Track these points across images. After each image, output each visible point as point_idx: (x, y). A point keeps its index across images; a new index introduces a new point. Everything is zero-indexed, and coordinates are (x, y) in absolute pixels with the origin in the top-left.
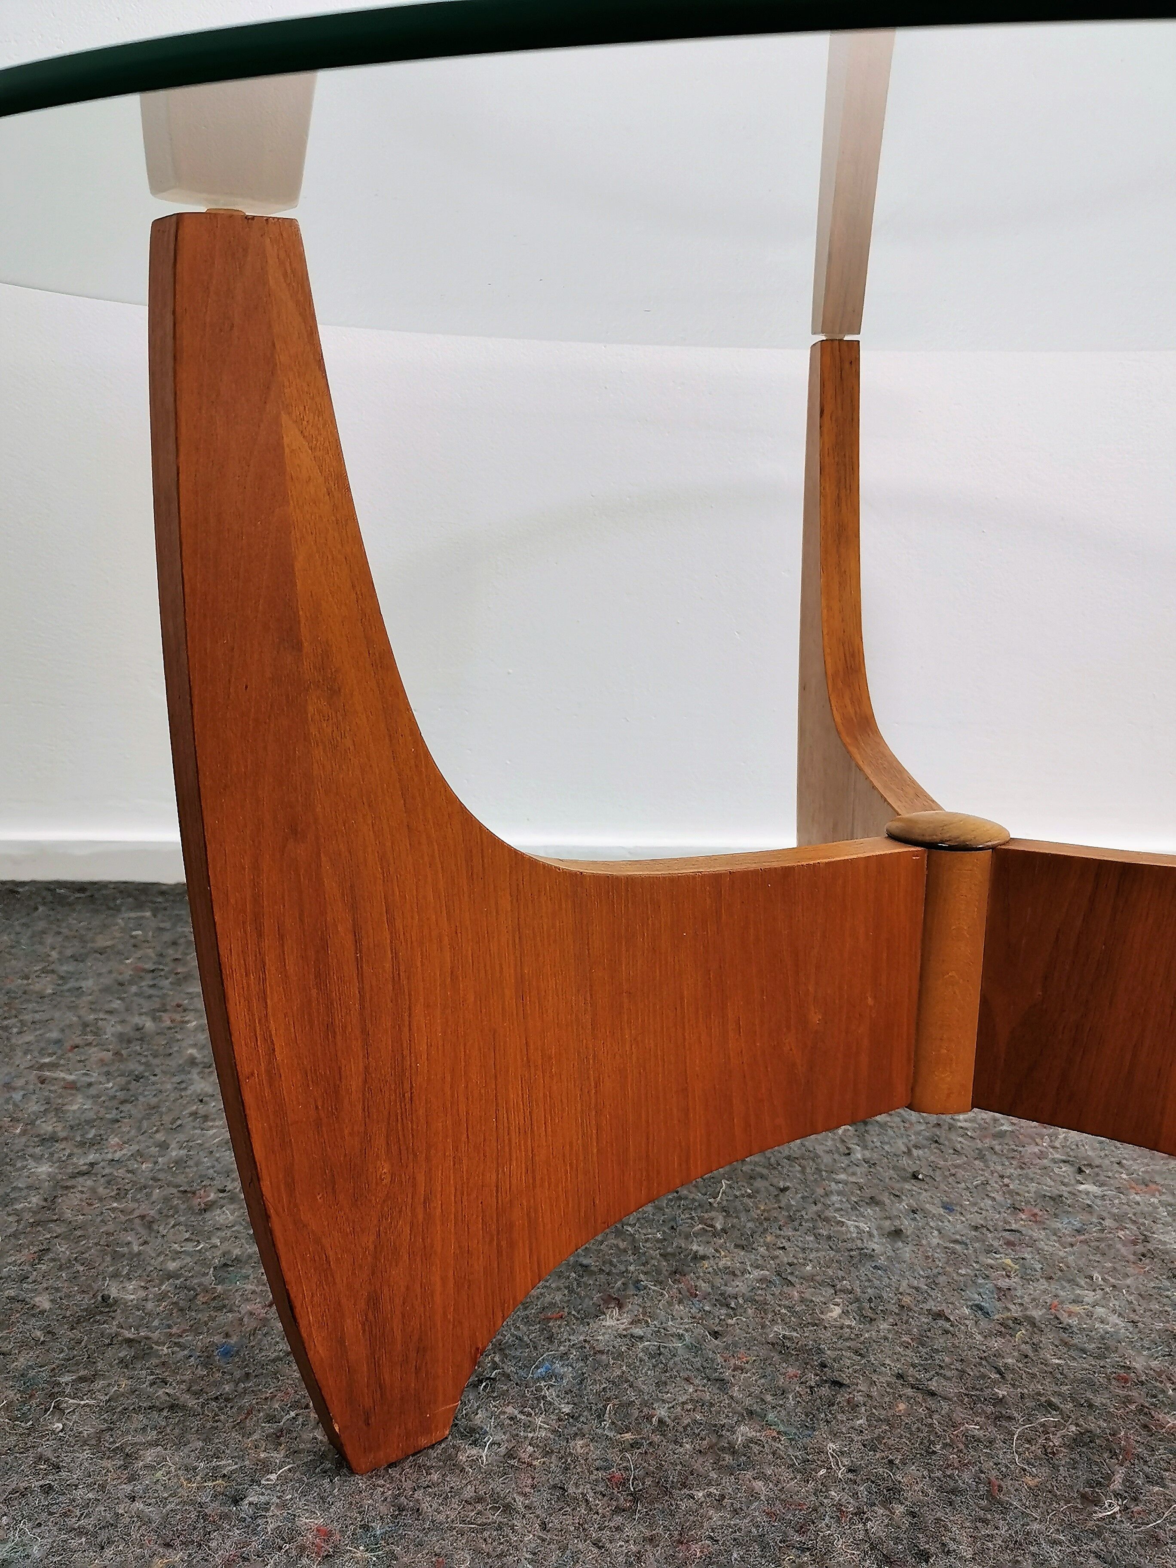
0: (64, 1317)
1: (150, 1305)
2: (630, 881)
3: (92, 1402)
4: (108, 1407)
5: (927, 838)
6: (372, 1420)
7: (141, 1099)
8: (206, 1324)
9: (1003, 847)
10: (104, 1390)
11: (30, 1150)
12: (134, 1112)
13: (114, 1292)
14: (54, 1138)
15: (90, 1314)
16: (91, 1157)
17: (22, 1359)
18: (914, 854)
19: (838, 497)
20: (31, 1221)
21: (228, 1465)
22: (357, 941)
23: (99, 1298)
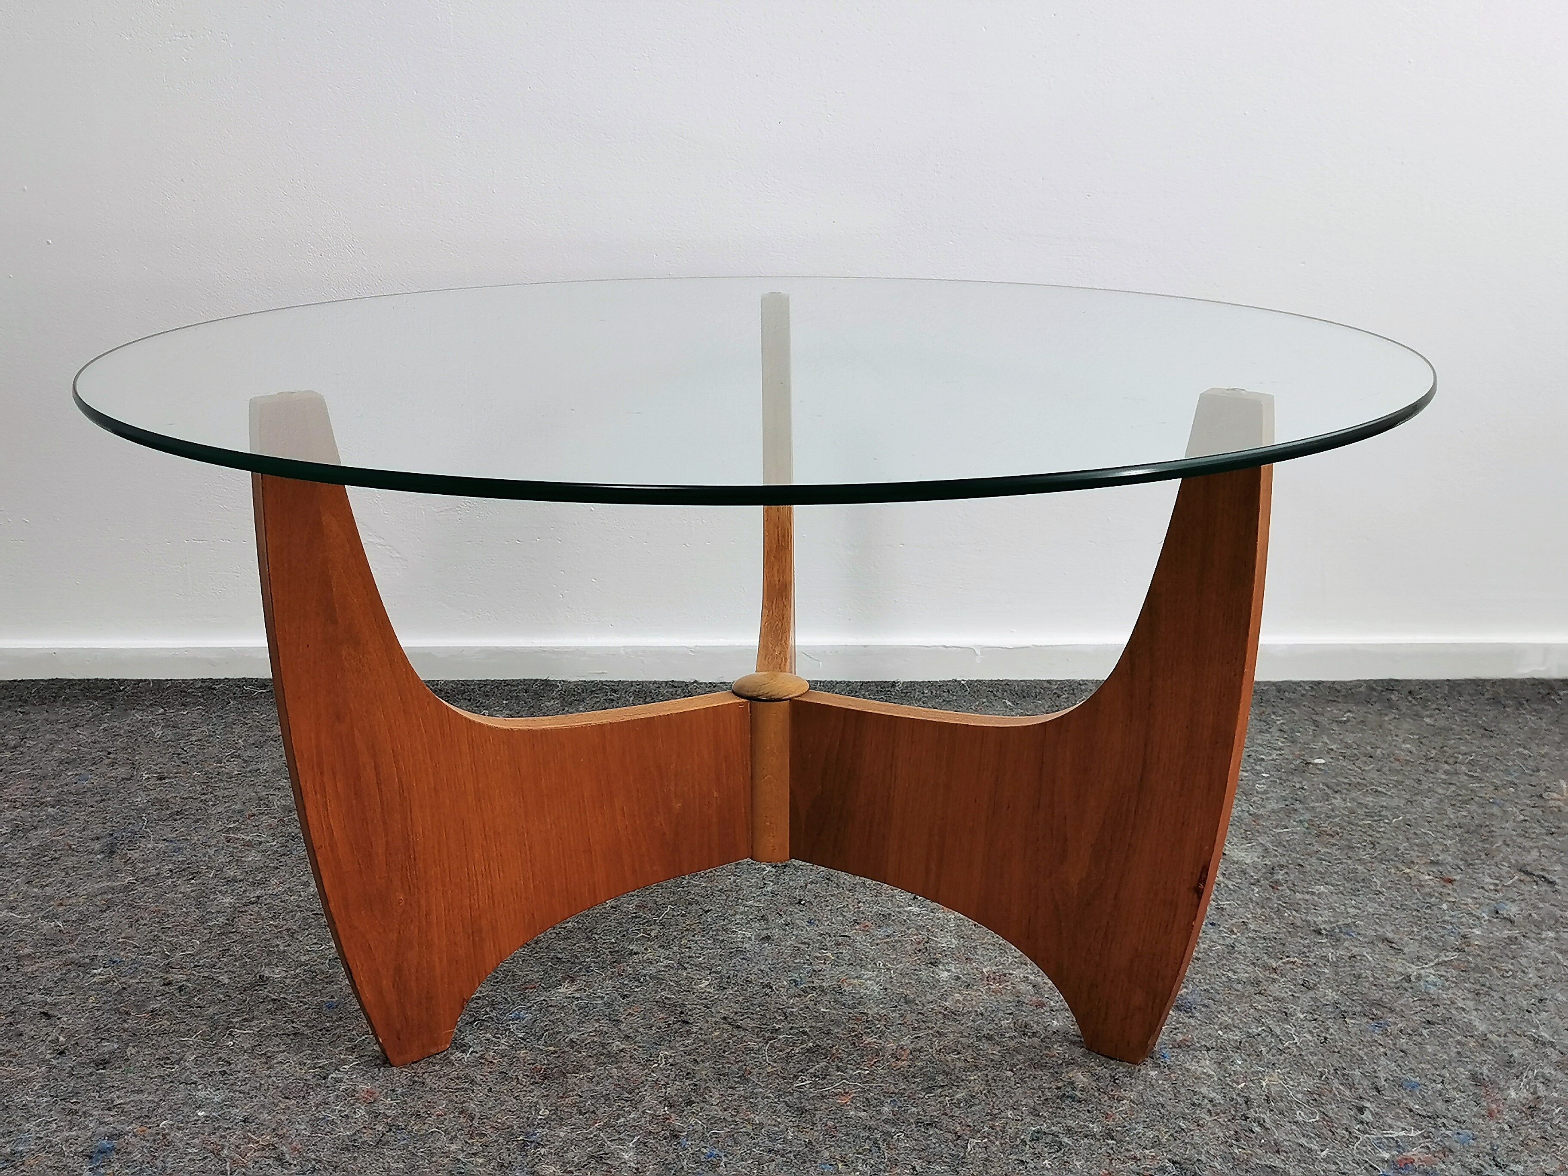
0: (237, 987)
1: (288, 981)
3: (250, 1032)
4: (260, 1034)
5: (750, 694)
6: (402, 1037)
7: (295, 852)
8: (320, 991)
9: (797, 699)
10: (257, 1026)
11: (220, 888)
12: (289, 862)
13: (267, 974)
14: (234, 880)
15: (252, 986)
16: (258, 893)
17: (211, 1010)
18: (743, 703)
20: (219, 932)
21: (323, 1062)
22: (377, 774)
23: (258, 978)
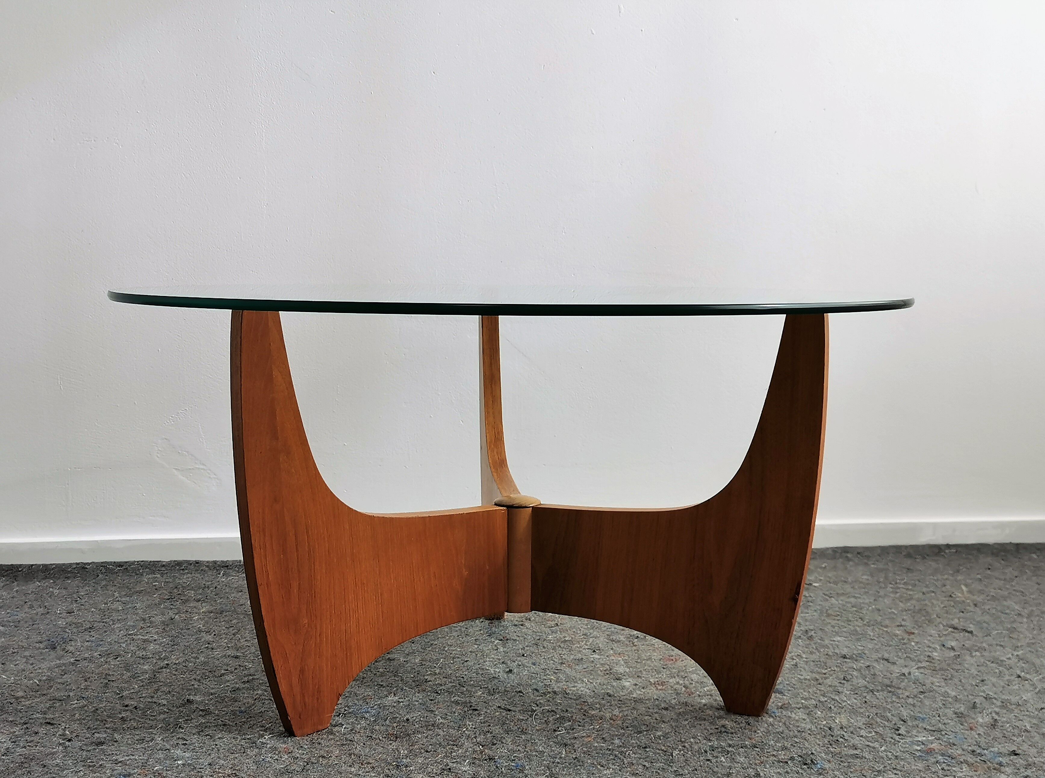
2: (391, 519)
4: (200, 726)
5: (508, 504)
6: (302, 717)
15: (184, 705)
18: (503, 509)
19: (491, 363)
21: (249, 736)
23: (186, 701)
